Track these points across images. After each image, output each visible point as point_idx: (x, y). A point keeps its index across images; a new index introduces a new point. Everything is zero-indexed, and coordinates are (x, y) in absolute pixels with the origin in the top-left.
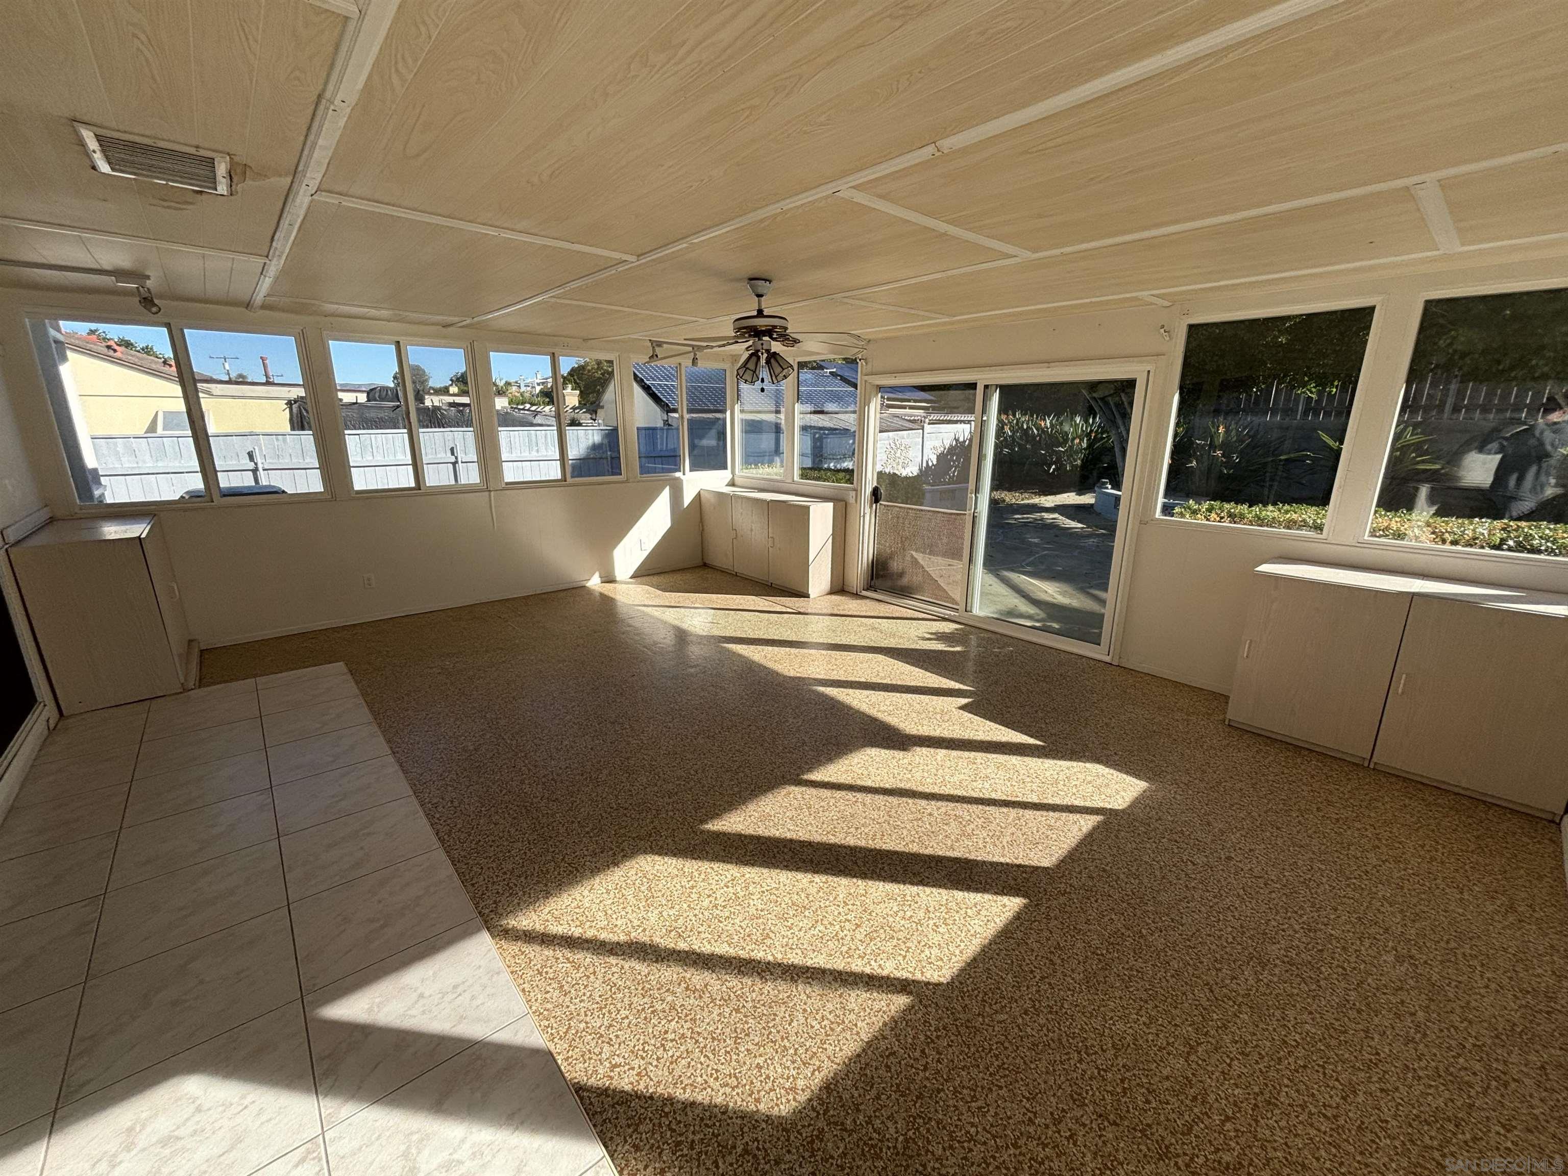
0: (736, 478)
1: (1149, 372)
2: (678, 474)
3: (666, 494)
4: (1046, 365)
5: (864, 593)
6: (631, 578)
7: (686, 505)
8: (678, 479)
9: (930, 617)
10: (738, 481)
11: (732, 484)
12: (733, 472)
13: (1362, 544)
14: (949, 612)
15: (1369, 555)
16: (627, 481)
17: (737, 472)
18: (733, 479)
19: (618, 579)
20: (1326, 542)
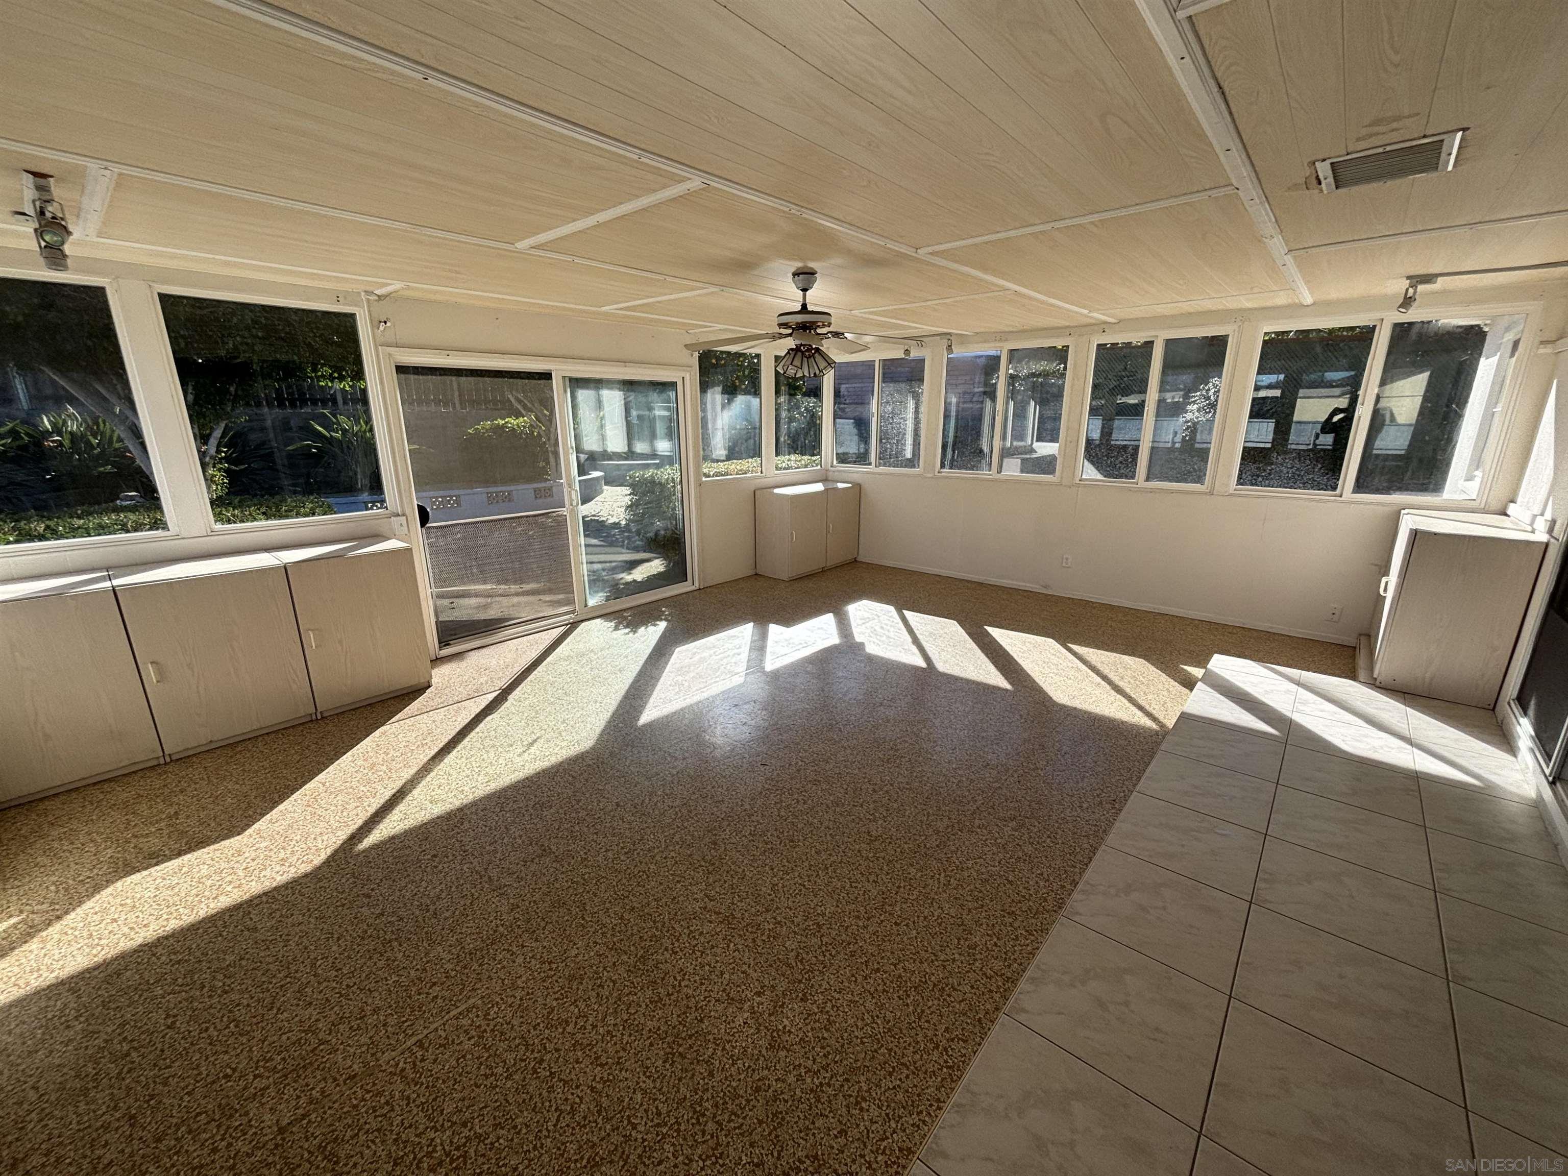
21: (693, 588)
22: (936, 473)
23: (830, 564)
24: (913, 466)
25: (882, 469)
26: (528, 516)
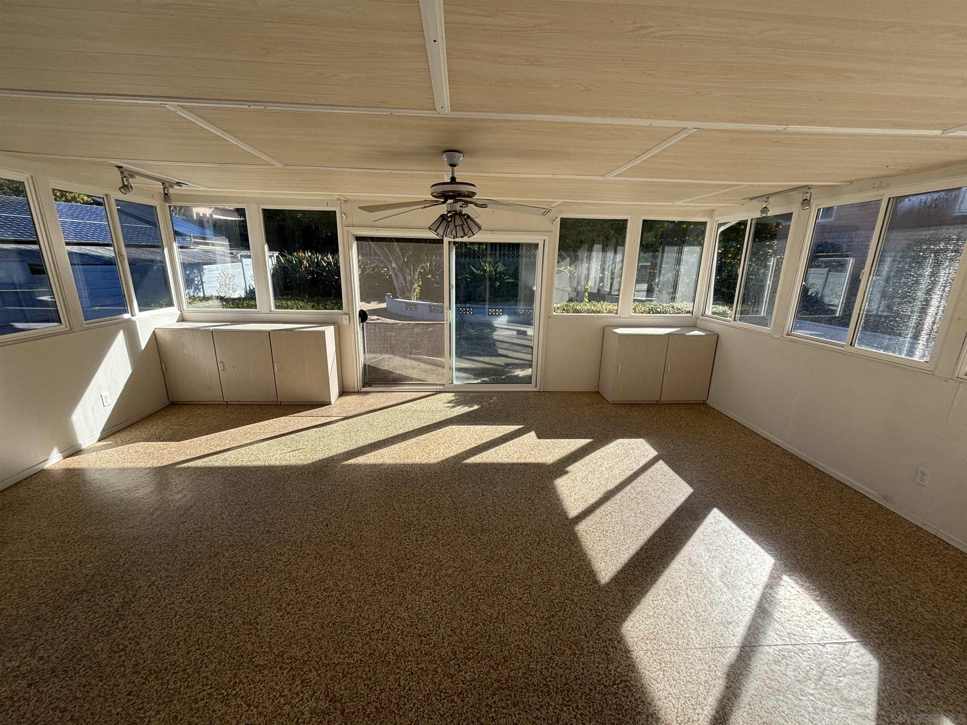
0: (184, 314)
1: (544, 240)
2: (126, 316)
3: (120, 339)
4: (492, 232)
5: (364, 389)
6: (100, 440)
7: (143, 347)
8: (129, 321)
9: (424, 394)
10: (187, 315)
11: (182, 319)
12: (180, 309)
13: (631, 317)
14: (438, 387)
15: (633, 321)
16: (71, 330)
17: (185, 307)
18: (182, 315)
19: (84, 447)
20: (620, 317)
21: (536, 389)
22: (785, 335)
23: (664, 399)
24: (765, 325)
25: (739, 324)
26: (423, 324)
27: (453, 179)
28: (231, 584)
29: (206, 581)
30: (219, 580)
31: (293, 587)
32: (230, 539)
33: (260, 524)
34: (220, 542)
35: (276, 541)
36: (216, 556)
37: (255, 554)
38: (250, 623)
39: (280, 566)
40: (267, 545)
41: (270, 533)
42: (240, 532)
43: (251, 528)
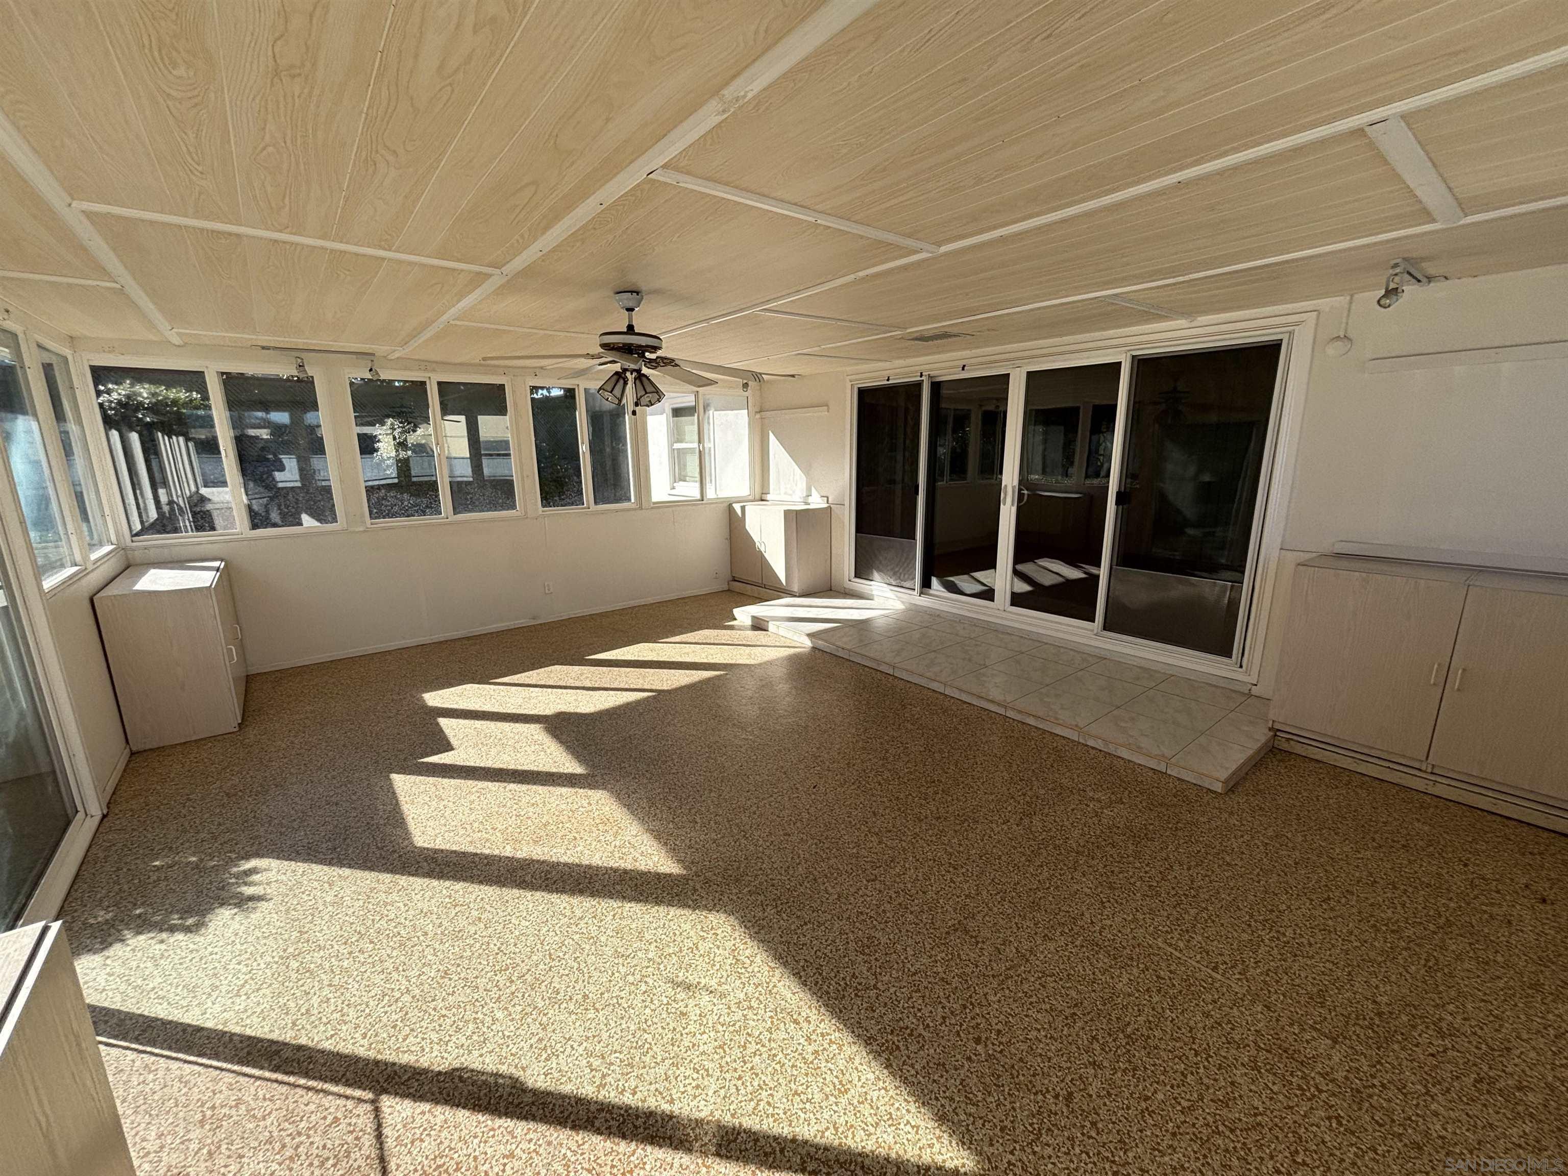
27: (631, 329)
28: (934, 782)
29: (955, 796)
30: (943, 791)
31: (888, 755)
32: (918, 830)
33: (877, 830)
34: (930, 832)
35: (874, 799)
36: (939, 818)
37: (902, 797)
38: (930, 751)
39: (887, 774)
40: (885, 799)
41: (874, 813)
42: (904, 834)
43: (890, 831)
